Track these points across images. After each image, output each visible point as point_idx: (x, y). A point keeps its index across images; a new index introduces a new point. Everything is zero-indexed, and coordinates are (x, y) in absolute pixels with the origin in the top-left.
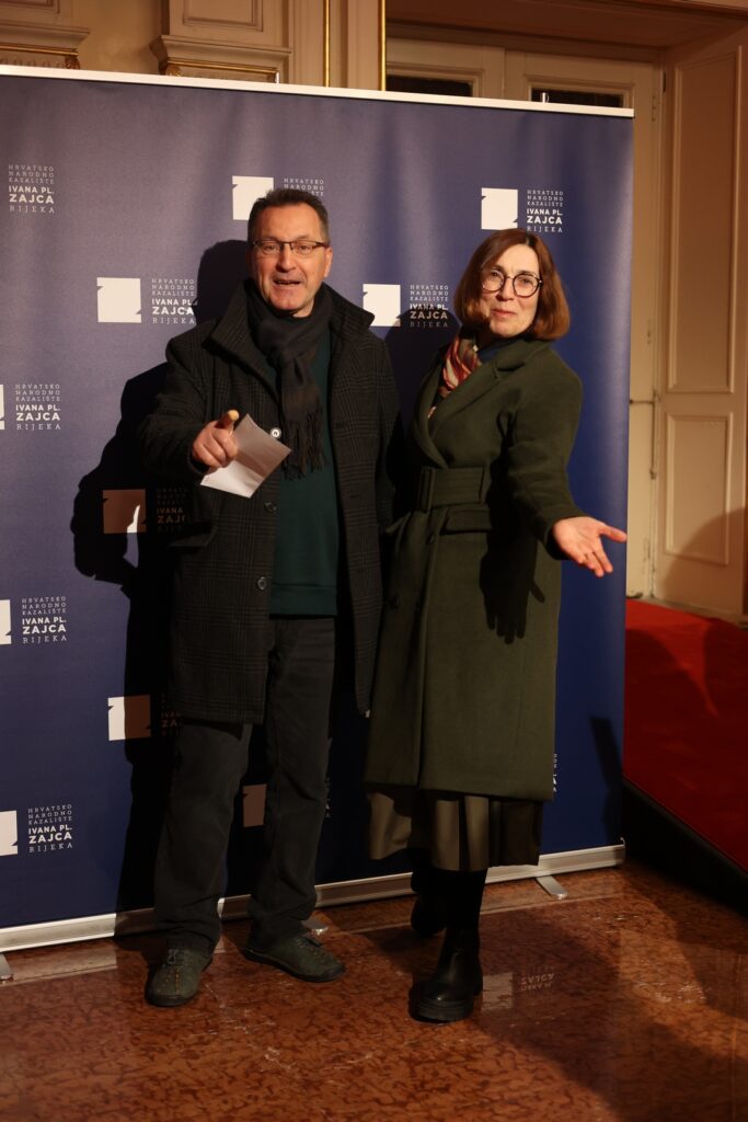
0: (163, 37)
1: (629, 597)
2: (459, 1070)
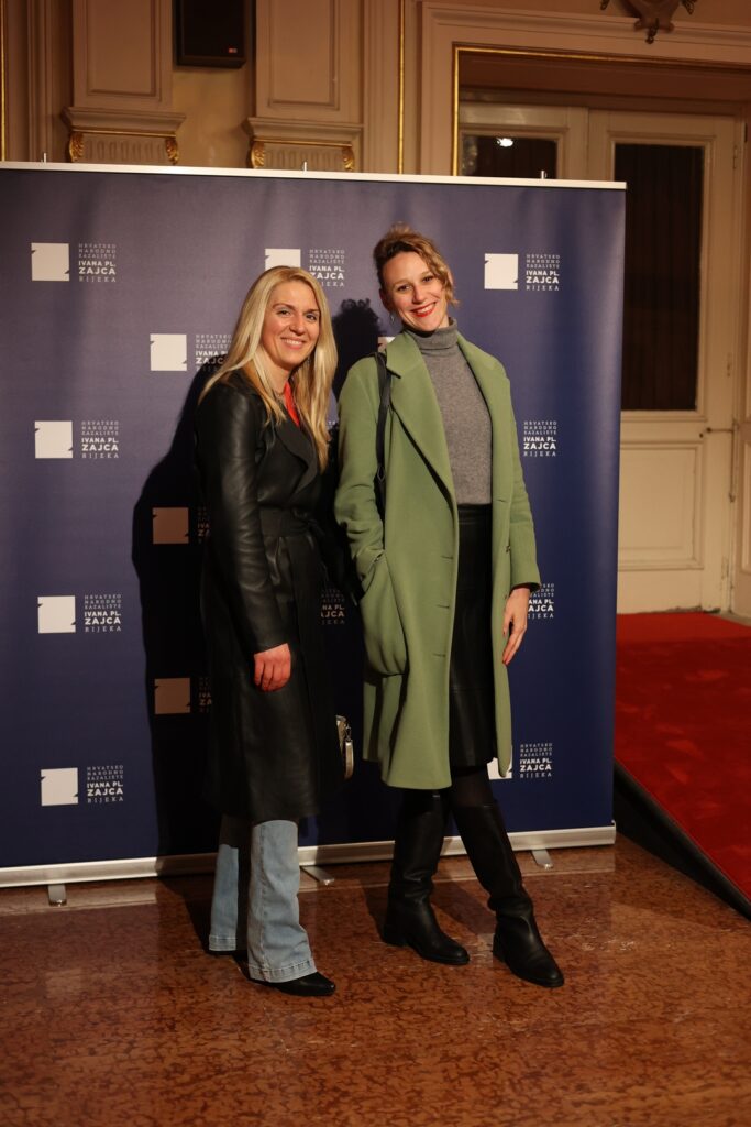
0: (250, 119)
1: (705, 612)
2: (387, 988)
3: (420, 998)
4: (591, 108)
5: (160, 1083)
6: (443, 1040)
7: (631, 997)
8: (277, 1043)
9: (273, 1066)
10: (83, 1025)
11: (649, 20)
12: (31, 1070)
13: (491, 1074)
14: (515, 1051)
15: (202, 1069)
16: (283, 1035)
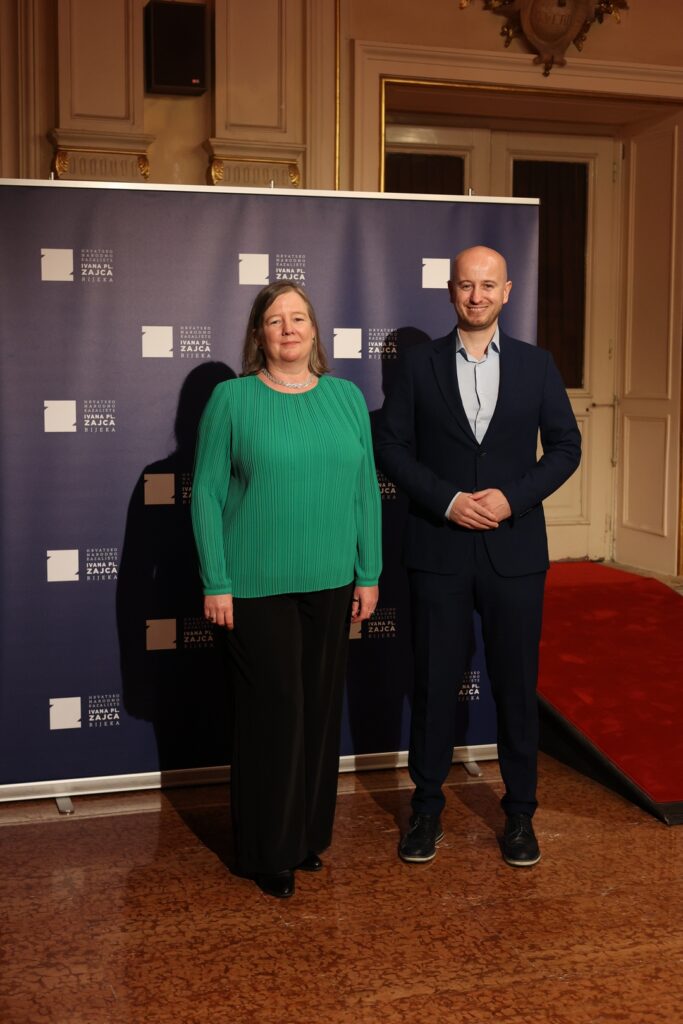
0: (211, 140)
1: (592, 561)
2: (361, 874)
3: (389, 882)
4: (494, 130)
5: (185, 952)
6: (414, 914)
7: (564, 877)
8: (277, 919)
9: (278, 937)
10: (112, 908)
11: (546, 57)
12: (74, 945)
13: (459, 938)
14: (475, 920)
15: (219, 940)
16: (280, 912)
